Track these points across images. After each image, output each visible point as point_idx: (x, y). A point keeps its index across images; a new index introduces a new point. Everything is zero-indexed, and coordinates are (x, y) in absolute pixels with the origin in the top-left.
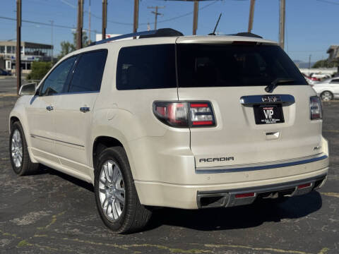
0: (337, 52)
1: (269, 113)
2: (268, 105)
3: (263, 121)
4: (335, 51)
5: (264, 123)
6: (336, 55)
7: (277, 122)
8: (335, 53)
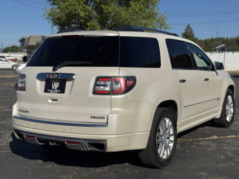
0: (28, 41)
1: (56, 85)
2: (56, 80)
3: (49, 90)
4: (27, 40)
5: (49, 92)
6: (28, 43)
7: (58, 92)
8: (26, 42)
